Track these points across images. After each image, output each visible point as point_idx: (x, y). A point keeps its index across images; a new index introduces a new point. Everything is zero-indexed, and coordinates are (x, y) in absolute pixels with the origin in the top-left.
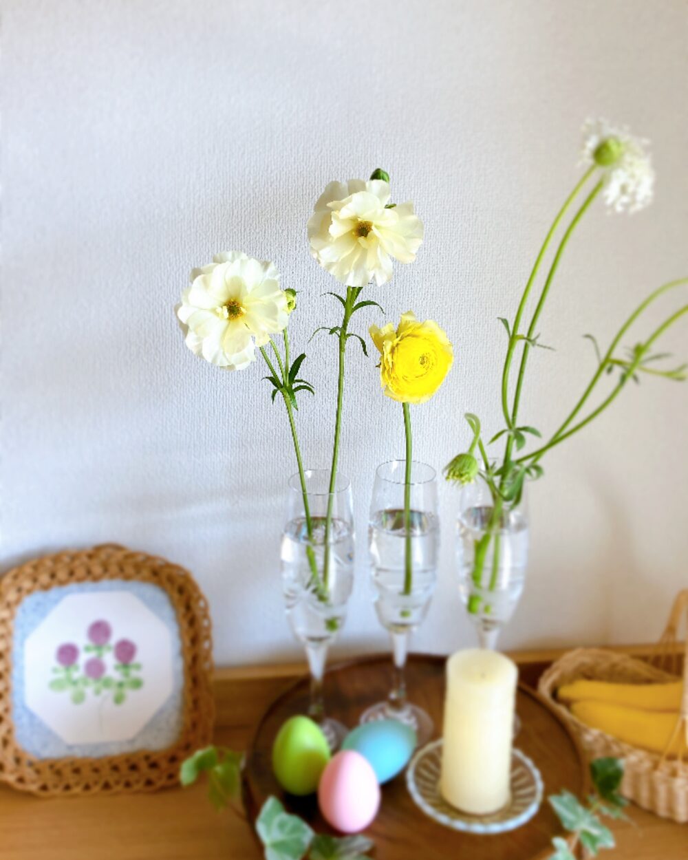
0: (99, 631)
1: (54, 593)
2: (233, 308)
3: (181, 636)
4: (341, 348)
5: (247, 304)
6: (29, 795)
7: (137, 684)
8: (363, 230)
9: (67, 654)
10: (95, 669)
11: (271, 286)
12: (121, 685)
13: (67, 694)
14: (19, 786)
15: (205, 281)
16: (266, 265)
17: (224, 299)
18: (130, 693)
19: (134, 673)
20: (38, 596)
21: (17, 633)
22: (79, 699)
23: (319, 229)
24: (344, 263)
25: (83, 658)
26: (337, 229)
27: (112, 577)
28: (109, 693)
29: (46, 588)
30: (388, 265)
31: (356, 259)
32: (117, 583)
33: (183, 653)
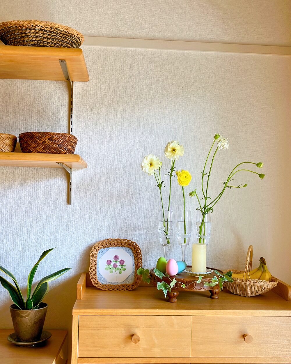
0: (116, 258)
1: (106, 249)
2: (151, 164)
3: (135, 260)
4: (171, 178)
5: (153, 164)
6: (100, 289)
7: (125, 270)
8: (174, 150)
9: (109, 262)
10: (115, 266)
11: (158, 160)
12: (121, 269)
13: (109, 271)
14: (99, 288)
15: (146, 158)
16: (157, 157)
17: (150, 163)
18: (123, 271)
19: (124, 267)
20: (102, 249)
21: (98, 257)
22: (111, 272)
23: (166, 150)
24: (171, 156)
25: (112, 263)
26: (169, 150)
27: (119, 246)
28: (118, 271)
29: (104, 248)
30: (178, 156)
31: (173, 155)
32: (120, 247)
33: (135, 263)
